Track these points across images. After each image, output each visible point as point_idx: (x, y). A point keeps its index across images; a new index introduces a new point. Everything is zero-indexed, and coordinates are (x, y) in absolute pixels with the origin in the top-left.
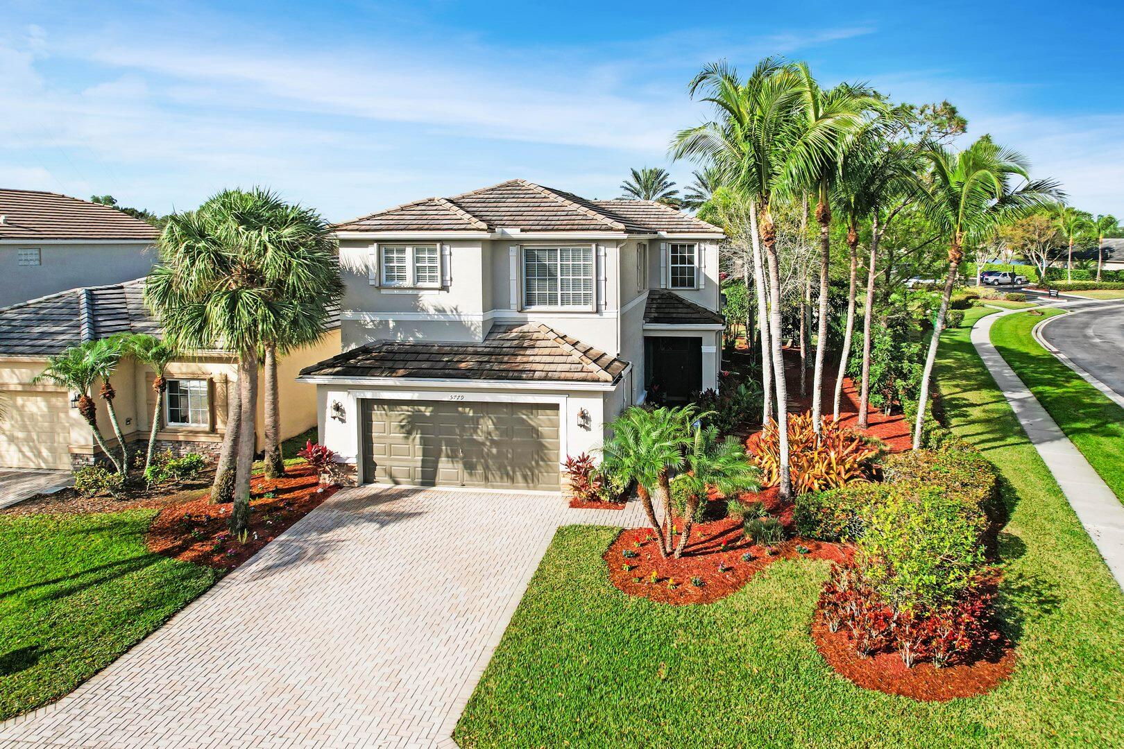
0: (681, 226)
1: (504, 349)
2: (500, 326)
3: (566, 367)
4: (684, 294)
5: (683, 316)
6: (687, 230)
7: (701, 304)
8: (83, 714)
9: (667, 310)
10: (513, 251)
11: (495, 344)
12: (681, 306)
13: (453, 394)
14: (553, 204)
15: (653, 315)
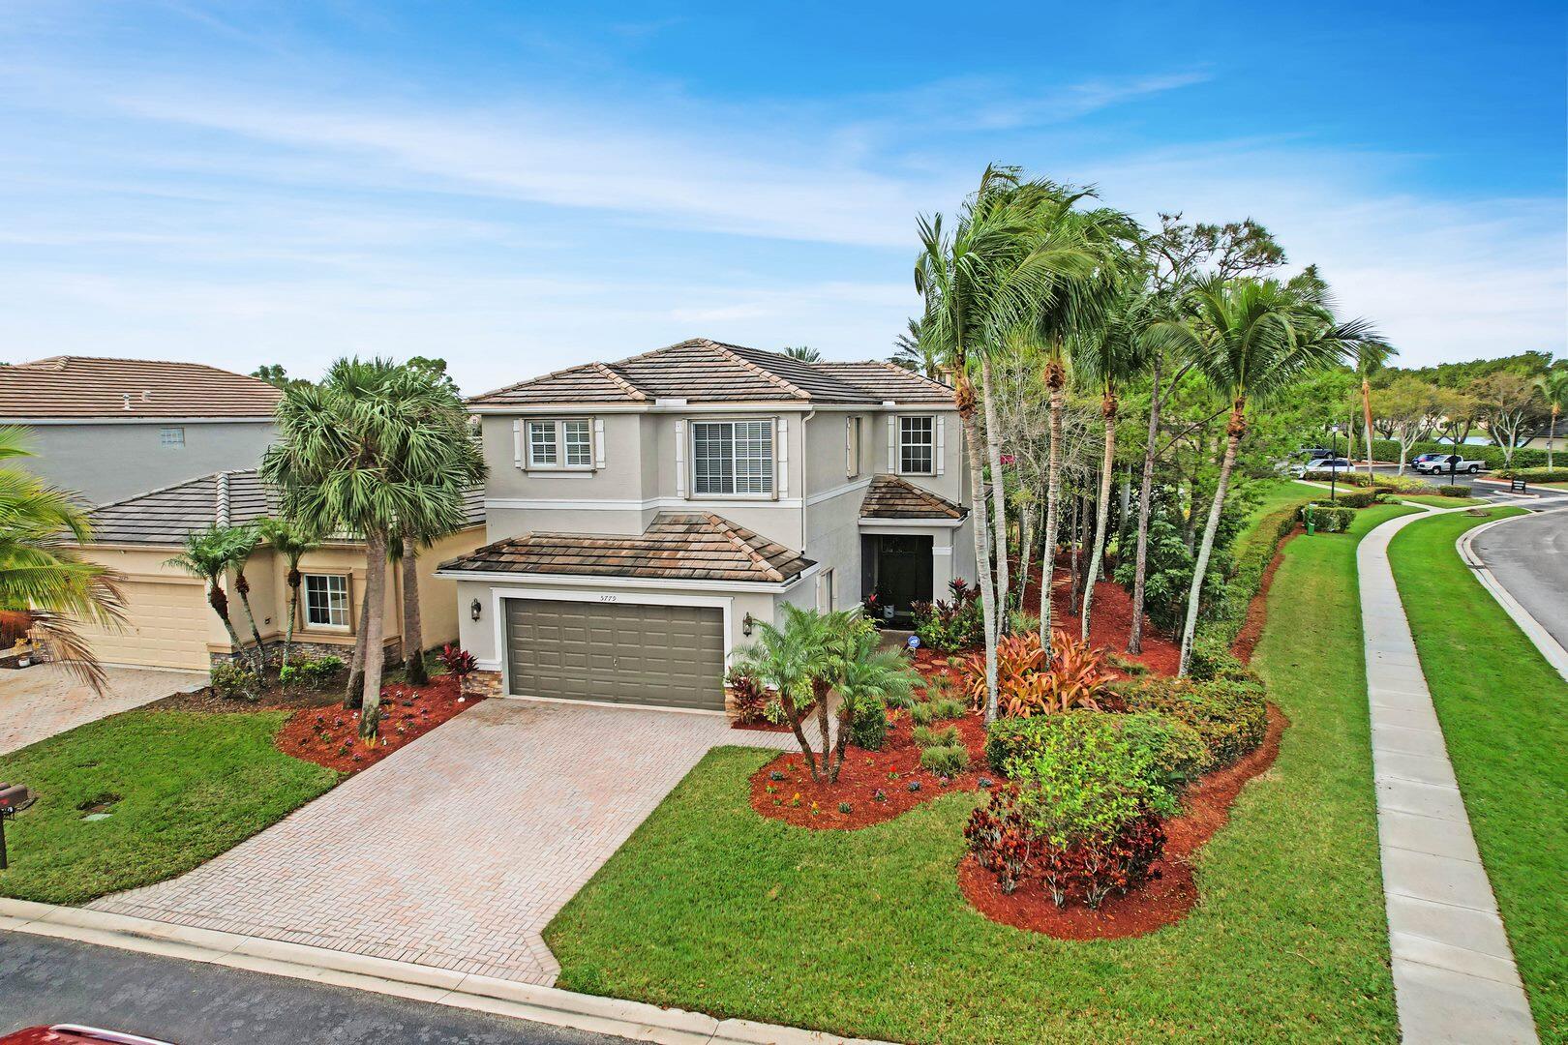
0: (916, 394)
1: (666, 544)
2: (665, 516)
3: (732, 565)
4: (918, 482)
5: (911, 508)
6: (921, 399)
7: (939, 493)
8: (200, 889)
9: (891, 502)
10: (680, 427)
11: (656, 537)
12: (910, 496)
13: (604, 594)
14: (733, 369)
15: (872, 508)
